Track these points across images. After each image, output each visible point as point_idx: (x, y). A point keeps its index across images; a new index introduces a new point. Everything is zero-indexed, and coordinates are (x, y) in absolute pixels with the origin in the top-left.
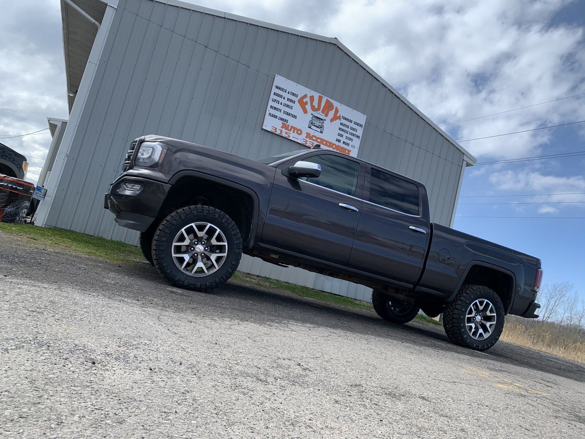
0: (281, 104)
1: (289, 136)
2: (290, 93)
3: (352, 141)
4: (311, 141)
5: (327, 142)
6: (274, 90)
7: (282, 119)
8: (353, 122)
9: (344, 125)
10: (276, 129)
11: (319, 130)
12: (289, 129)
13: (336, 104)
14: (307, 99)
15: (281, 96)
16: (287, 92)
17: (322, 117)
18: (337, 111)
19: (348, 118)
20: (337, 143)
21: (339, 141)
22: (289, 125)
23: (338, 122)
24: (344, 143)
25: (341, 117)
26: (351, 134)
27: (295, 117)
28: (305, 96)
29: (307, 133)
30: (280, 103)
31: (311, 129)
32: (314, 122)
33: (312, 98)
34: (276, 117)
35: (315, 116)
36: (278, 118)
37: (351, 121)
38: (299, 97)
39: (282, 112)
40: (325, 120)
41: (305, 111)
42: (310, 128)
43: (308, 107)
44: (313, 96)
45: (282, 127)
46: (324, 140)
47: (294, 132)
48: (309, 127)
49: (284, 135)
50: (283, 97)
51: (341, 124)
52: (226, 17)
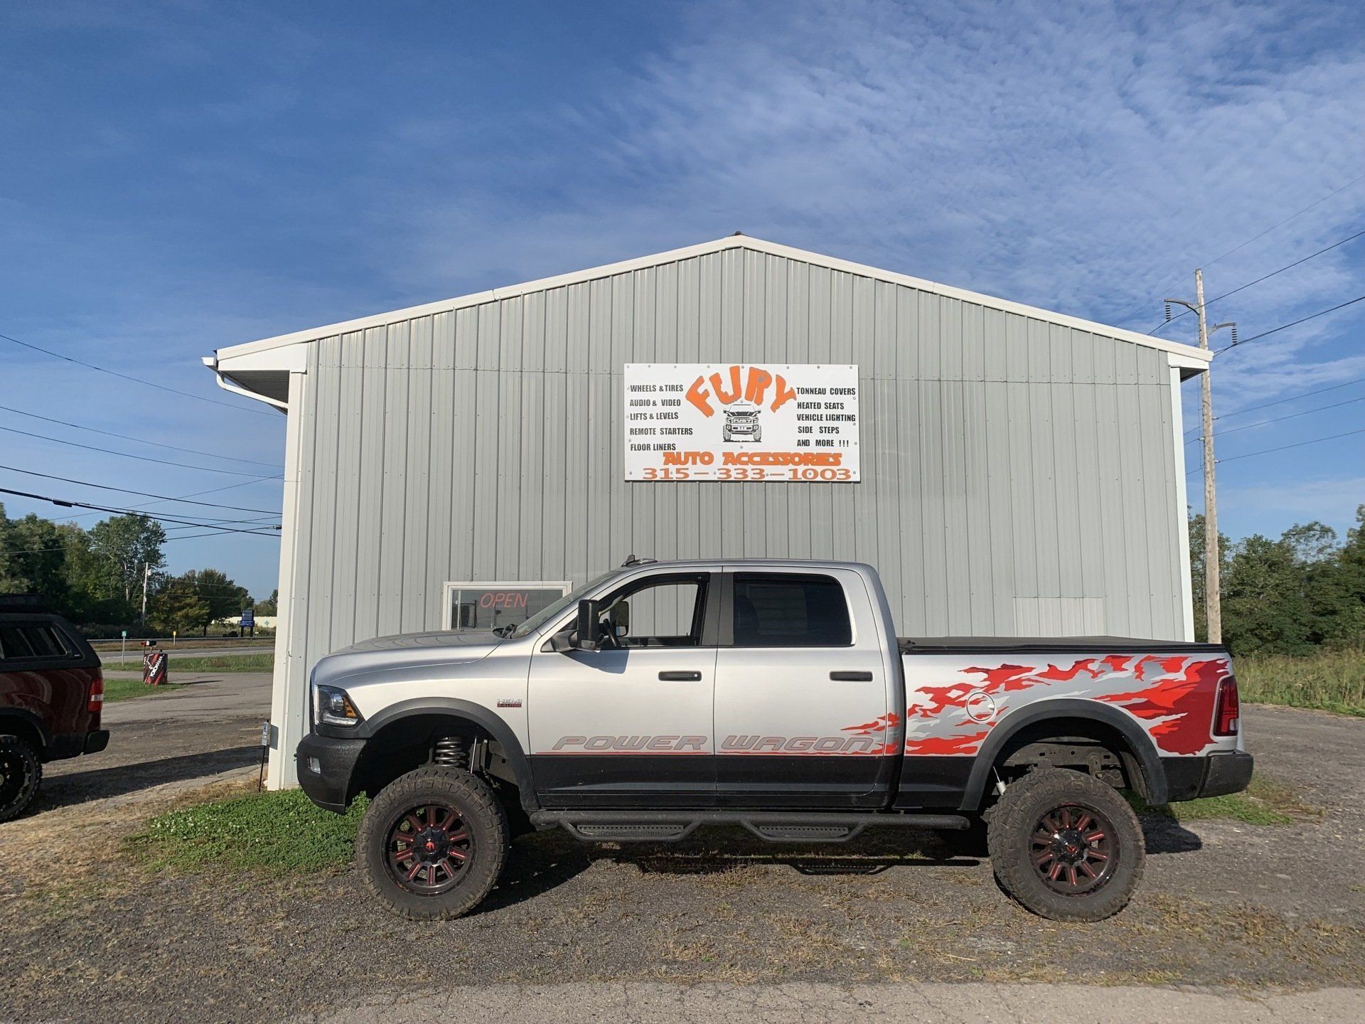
0: (651, 417)
1: (687, 475)
2: (664, 388)
3: (838, 432)
4: (739, 466)
5: (775, 455)
6: (629, 396)
7: (661, 447)
8: (828, 391)
9: (808, 406)
10: (654, 470)
11: (750, 437)
12: (683, 459)
13: (773, 369)
14: (707, 385)
15: (647, 403)
16: (658, 388)
17: (751, 407)
18: (781, 382)
19: (813, 387)
20: (803, 450)
21: (806, 443)
22: (679, 454)
23: (791, 404)
24: (818, 443)
25: (796, 391)
26: (832, 418)
27: (688, 431)
28: (700, 381)
29: (724, 454)
30: (648, 416)
31: (732, 441)
32: (734, 425)
33: (716, 380)
34: (648, 447)
35: (733, 414)
36: (652, 447)
37: (822, 391)
38: (686, 390)
39: (658, 431)
40: (759, 412)
41: (708, 412)
42: (729, 441)
43: (713, 401)
44: (717, 376)
45: (666, 463)
46: (769, 454)
47: (694, 463)
48: (726, 441)
49: (674, 476)
50: (651, 403)
51: (799, 405)
52: (497, 298)
